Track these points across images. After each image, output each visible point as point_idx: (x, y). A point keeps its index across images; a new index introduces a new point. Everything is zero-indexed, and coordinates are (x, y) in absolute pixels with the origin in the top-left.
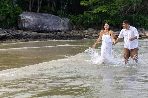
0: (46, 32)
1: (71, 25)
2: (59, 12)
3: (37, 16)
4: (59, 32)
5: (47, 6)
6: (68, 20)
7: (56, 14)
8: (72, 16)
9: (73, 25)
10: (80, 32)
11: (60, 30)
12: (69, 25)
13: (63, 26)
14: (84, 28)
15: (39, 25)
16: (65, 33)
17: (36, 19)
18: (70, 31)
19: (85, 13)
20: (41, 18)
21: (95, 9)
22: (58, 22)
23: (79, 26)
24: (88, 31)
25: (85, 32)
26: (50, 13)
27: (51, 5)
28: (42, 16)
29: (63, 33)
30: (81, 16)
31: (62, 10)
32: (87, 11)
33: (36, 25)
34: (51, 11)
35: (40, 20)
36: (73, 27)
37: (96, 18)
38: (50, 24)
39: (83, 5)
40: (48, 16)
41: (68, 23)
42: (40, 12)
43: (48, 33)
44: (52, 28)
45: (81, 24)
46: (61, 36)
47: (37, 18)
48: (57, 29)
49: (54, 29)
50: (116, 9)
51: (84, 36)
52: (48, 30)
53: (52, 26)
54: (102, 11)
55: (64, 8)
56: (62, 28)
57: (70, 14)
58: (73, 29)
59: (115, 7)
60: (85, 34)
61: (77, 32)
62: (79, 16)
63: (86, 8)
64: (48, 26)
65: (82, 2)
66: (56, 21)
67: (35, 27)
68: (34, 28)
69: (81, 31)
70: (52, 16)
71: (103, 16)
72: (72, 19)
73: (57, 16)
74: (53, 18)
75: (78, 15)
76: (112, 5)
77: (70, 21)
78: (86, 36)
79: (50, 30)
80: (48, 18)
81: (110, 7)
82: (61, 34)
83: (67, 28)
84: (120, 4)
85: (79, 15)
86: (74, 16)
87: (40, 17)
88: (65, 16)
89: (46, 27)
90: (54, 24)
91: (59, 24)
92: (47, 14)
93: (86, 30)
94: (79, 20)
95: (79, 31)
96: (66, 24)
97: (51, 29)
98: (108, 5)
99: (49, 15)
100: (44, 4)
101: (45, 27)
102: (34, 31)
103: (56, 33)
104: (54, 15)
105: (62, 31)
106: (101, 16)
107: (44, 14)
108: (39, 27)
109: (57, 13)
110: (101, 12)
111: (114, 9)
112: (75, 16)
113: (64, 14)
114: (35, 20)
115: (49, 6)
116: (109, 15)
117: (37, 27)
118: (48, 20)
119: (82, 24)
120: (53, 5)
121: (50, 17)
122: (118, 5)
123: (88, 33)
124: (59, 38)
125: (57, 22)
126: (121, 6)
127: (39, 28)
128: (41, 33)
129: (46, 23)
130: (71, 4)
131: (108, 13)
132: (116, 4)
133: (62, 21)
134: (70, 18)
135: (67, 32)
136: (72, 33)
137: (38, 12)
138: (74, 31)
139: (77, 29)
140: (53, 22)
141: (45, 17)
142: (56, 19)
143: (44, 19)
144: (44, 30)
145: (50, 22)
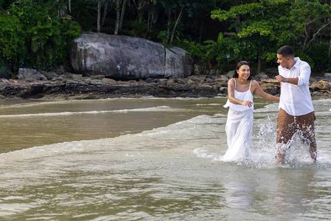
0: (133, 80)
1: (189, 64)
2: (163, 33)
3: (114, 42)
4: (161, 80)
5: (136, 21)
6: (183, 52)
7: (155, 40)
8: (193, 43)
9: (194, 63)
10: (209, 79)
11: (163, 76)
12: (184, 63)
13: (171, 65)
14: (218, 71)
15: (118, 62)
16: (176, 82)
17: (111, 50)
18: (186, 76)
19: (221, 36)
20: (121, 47)
21: (244, 29)
22: (161, 55)
23: (208, 66)
24: (227, 79)
25: (220, 81)
26: (142, 37)
27: (145, 17)
28: (125, 42)
29: (171, 81)
30: (211, 44)
31: (170, 30)
32: (225, 33)
33: (111, 63)
34: (145, 31)
35: (121, 51)
36: (194, 68)
37: (246, 49)
38: (143, 61)
39: (217, 19)
40: (139, 42)
41: (183, 59)
42: (119, 33)
43: (137, 80)
44: (147, 69)
45: (211, 62)
46: (166, 88)
47: (114, 46)
48: (159, 73)
49: (151, 72)
50: (291, 28)
51: (219, 88)
52: (137, 75)
53: (147, 65)
54: (258, 33)
55: (174, 25)
56: (168, 71)
57: (188, 40)
58: (193, 74)
59: (289, 25)
60: (220, 83)
61: (202, 81)
62: (207, 44)
63: (224, 26)
64: (138, 66)
65: (214, 12)
66: (156, 53)
67: (108, 67)
68: (105, 69)
69: (211, 78)
71: (262, 45)
73: (158, 44)
74: (149, 48)
75: (205, 42)
76: (281, 19)
77: (187, 54)
78: (222, 88)
79: (142, 75)
80: (137, 48)
81: (277, 24)
82: (166, 84)
83: (180, 71)
84: (299, 19)
85: (207, 42)
86: (196, 45)
87: (121, 44)
88: (175, 44)
89: (133, 67)
90: (151, 61)
91: (163, 61)
92: (136, 39)
93: (222, 76)
94: (208, 53)
95: (207, 77)
96: (178, 61)
97: (144, 72)
98: (272, 19)
99: (141, 40)
100: (130, 15)
101: (130, 68)
102: (106, 77)
103: (156, 82)
104: (152, 40)
105: (168, 78)
106: (257, 45)
107: (129, 39)
108: (118, 66)
109: (158, 37)
110: (257, 35)
111: (287, 29)
112: (198, 45)
113: (175, 38)
114: (109, 52)
115: (141, 19)
116: (275, 42)
117: (113, 68)
118: (137, 53)
119: (214, 62)
120: (149, 18)
121: (144, 45)
122: (296, 19)
124: (161, 91)
125: (158, 57)
126: (301, 21)
127: (118, 71)
128: (123, 80)
129: (133, 58)
130: (190, 16)
131: (273, 37)
132: (292, 18)
133: (169, 54)
134: (186, 47)
135: (180, 79)
136: (191, 81)
137: (116, 33)
138: (195, 78)
139: (202, 73)
140: (149, 56)
141: (131, 44)
142: (157, 49)
143: (129, 49)
144: (128, 73)
145: (141, 57)
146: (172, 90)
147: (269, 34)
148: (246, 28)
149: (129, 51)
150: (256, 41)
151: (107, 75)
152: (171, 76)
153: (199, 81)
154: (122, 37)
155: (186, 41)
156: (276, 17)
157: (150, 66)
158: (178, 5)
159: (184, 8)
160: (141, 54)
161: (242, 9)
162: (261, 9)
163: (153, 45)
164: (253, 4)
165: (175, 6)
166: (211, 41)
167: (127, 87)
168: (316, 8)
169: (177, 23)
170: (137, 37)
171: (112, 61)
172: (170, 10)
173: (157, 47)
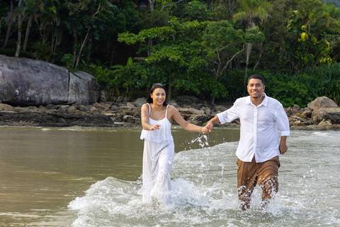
0: (33, 106)
1: (94, 90)
2: (67, 56)
3: (13, 65)
4: (63, 107)
5: (39, 43)
6: (89, 77)
8: (101, 67)
9: (101, 90)
10: (115, 107)
11: (66, 102)
12: (89, 89)
13: (76, 91)
14: (125, 99)
15: (16, 87)
16: (78, 108)
17: (9, 73)
18: (91, 103)
19: (130, 61)
20: (21, 70)
21: (152, 54)
22: (64, 80)
23: (115, 92)
24: (133, 107)
25: (125, 108)
26: (45, 60)
27: (50, 39)
28: (25, 64)
29: (73, 108)
30: (119, 68)
31: (77, 53)
32: (136, 58)
33: (8, 87)
34: (48, 54)
35: (20, 75)
36: (100, 94)
37: (155, 74)
38: (44, 85)
39: (124, 42)
40: (41, 65)
41: (88, 85)
42: (20, 56)
43: (38, 106)
44: (49, 95)
45: (120, 89)
47: (13, 69)
48: (62, 99)
49: (53, 97)
50: (202, 54)
51: (123, 116)
52: (38, 100)
53: (49, 90)
55: (80, 48)
56: (72, 97)
58: (99, 101)
59: (200, 50)
60: (124, 111)
61: (107, 108)
62: (115, 69)
63: (132, 50)
64: (39, 91)
65: (122, 35)
66: (59, 78)
67: (5, 91)
68: (3, 94)
69: (117, 106)
70: (48, 68)
71: (173, 71)
72: (99, 76)
73: (62, 68)
74: (52, 72)
75: (113, 67)
76: (193, 43)
77: (93, 79)
78: (126, 117)
79: (43, 101)
80: (38, 71)
81: (188, 49)
82: (67, 111)
83: (85, 97)
84: (211, 44)
85: (115, 66)
86: (103, 69)
87: (21, 67)
88: (81, 68)
89: (33, 92)
90: (53, 86)
91: (66, 86)
92: (38, 62)
93: (128, 103)
95: (113, 104)
96: (83, 87)
97: (45, 98)
98: (183, 44)
99: (43, 63)
100: (35, 36)
101: (30, 93)
102: (3, 102)
103: (58, 108)
104: (55, 63)
105: (71, 105)
106: (168, 72)
107: (30, 62)
108: (17, 91)
109: (62, 60)
110: (165, 61)
111: (198, 55)
112: (106, 69)
113: (80, 61)
114: (7, 76)
115: (44, 41)
116: (185, 68)
117: (11, 93)
118: (39, 77)
119: (122, 90)
120: (53, 40)
121: (46, 68)
122: (208, 45)
123: (132, 109)
124: (51, 119)
125: (61, 82)
126: (214, 47)
127: (16, 95)
129: (34, 82)
130: (97, 38)
131: (183, 63)
132: (203, 43)
133: (73, 79)
134: (93, 72)
135: (83, 106)
136: (94, 108)
137: (17, 55)
138: (100, 105)
139: (109, 100)
140: (51, 80)
141: (32, 67)
142: (60, 74)
143: (30, 72)
144: (28, 98)
145: (43, 81)
146: (63, 117)
147: (179, 60)
148: (155, 53)
149: (30, 74)
150: (165, 67)
151: (4, 100)
152: (74, 103)
153: (103, 109)
154: (21, 59)
155: (93, 66)
156: (187, 41)
157: (52, 91)
158: (84, 26)
159: (90, 30)
160: (42, 78)
161: (152, 32)
162: (171, 33)
163: (56, 69)
164: (163, 28)
165: (81, 27)
166: (119, 66)
167: (11, 114)
168: (229, 33)
169: (83, 46)
170: (39, 59)
171: (9, 85)
172: (75, 31)
173: (60, 70)
